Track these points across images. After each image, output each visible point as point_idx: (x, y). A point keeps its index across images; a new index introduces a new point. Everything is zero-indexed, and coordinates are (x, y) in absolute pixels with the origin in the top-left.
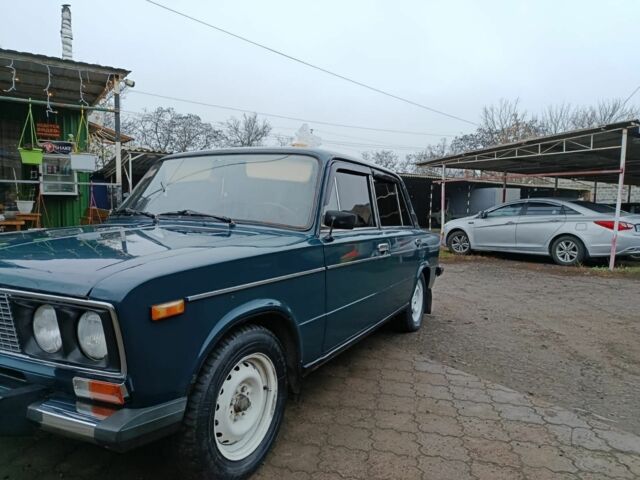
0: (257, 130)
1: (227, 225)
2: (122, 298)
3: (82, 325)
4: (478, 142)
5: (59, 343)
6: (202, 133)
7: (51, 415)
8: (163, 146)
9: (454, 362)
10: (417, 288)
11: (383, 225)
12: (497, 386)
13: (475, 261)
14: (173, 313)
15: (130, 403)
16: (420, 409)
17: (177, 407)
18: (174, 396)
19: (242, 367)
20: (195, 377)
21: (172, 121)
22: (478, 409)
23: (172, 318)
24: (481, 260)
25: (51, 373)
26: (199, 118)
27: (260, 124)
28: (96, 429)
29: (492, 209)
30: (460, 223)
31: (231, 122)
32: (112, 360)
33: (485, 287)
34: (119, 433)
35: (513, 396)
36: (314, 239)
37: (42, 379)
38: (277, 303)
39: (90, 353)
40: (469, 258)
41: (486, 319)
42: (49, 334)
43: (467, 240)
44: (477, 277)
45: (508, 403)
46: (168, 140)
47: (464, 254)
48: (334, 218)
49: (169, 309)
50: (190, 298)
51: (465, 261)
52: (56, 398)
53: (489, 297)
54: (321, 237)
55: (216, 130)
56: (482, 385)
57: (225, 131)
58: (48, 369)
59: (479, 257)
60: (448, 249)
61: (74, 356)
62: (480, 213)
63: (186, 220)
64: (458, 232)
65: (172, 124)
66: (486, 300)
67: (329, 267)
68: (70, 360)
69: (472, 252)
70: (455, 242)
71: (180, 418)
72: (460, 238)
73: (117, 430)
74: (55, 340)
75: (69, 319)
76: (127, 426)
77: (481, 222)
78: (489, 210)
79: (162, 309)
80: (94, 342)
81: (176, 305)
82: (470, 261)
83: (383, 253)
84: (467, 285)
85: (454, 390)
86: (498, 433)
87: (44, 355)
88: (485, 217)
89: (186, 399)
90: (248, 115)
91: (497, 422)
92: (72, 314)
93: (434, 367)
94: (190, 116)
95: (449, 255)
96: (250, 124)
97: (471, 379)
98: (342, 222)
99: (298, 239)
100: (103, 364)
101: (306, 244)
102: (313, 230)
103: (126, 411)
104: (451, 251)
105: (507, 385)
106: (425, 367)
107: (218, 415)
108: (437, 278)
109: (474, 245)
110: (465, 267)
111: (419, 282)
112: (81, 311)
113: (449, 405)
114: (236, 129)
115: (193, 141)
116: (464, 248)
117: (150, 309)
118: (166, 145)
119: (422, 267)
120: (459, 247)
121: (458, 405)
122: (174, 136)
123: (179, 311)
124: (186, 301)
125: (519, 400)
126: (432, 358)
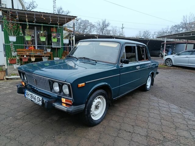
0: (106, 24)
1: (95, 62)
2: (72, 82)
3: (63, 87)
4: (180, 27)
5: (59, 90)
6: (89, 25)
7: (57, 105)
8: (78, 30)
9: (161, 98)
10: (149, 79)
11: (139, 61)
12: (171, 104)
13: (174, 69)
14: (82, 86)
15: (73, 104)
16: (150, 108)
17: (83, 106)
18: (82, 104)
19: (97, 99)
20: (87, 100)
21: (81, 22)
22: (165, 109)
23: (82, 87)
24: (176, 69)
25: (57, 96)
26: (88, 21)
27: (107, 23)
28: (67, 109)
29: (181, 52)
30: (170, 56)
31: (98, 22)
32: (70, 95)
33: (175, 77)
34: (71, 111)
35: (176, 107)
36: (118, 66)
37: (55, 98)
38: (107, 84)
39: (65, 93)
40: (172, 68)
41: (173, 87)
42: (57, 88)
43: (172, 62)
44: (173, 74)
45: (173, 108)
46: (80, 28)
47: (170, 66)
48: (123, 61)
49: (82, 85)
50: (86, 82)
51: (170, 69)
52: (58, 102)
53: (176, 81)
54: (120, 65)
55: (93, 24)
56: (167, 104)
57: (96, 25)
58: (56, 95)
59: (175, 68)
60: (165, 64)
61: (62, 93)
62: (177, 53)
63: (85, 60)
64: (169, 59)
65: (81, 23)
66: (174, 81)
67: (121, 74)
68: (61, 94)
69: (173, 66)
70: (168, 63)
71: (84, 109)
72: (169, 61)
73: (71, 110)
74: (58, 90)
75: (61, 86)
76: (73, 109)
77: (177, 56)
78: (180, 53)
79: (80, 85)
80: (66, 91)
81: (83, 84)
82: (172, 69)
83: (138, 69)
84: (169, 76)
85: (159, 104)
86: (169, 114)
87: (55, 93)
88: (179, 55)
89: (85, 105)
90: (103, 20)
91: (169, 112)
92: (61, 84)
93: (155, 98)
94: (86, 20)
95: (165, 66)
96: (104, 23)
97: (165, 102)
98: (125, 62)
99: (113, 66)
100: (68, 96)
101: (115, 68)
102: (117, 64)
103: (72, 106)
104: (166, 65)
105: (175, 104)
106: (153, 98)
107: (92, 109)
108: (157, 75)
109: (174, 64)
110: (170, 70)
111: (150, 76)
112: (63, 84)
113: (158, 107)
114: (100, 25)
115: (87, 28)
116: (171, 64)
117: (78, 85)
118: (79, 29)
119: (151, 72)
120: (169, 64)
121: (160, 108)
122: (81, 27)
123: (84, 85)
124: (85, 83)
125: (177, 108)
126: (155, 96)
